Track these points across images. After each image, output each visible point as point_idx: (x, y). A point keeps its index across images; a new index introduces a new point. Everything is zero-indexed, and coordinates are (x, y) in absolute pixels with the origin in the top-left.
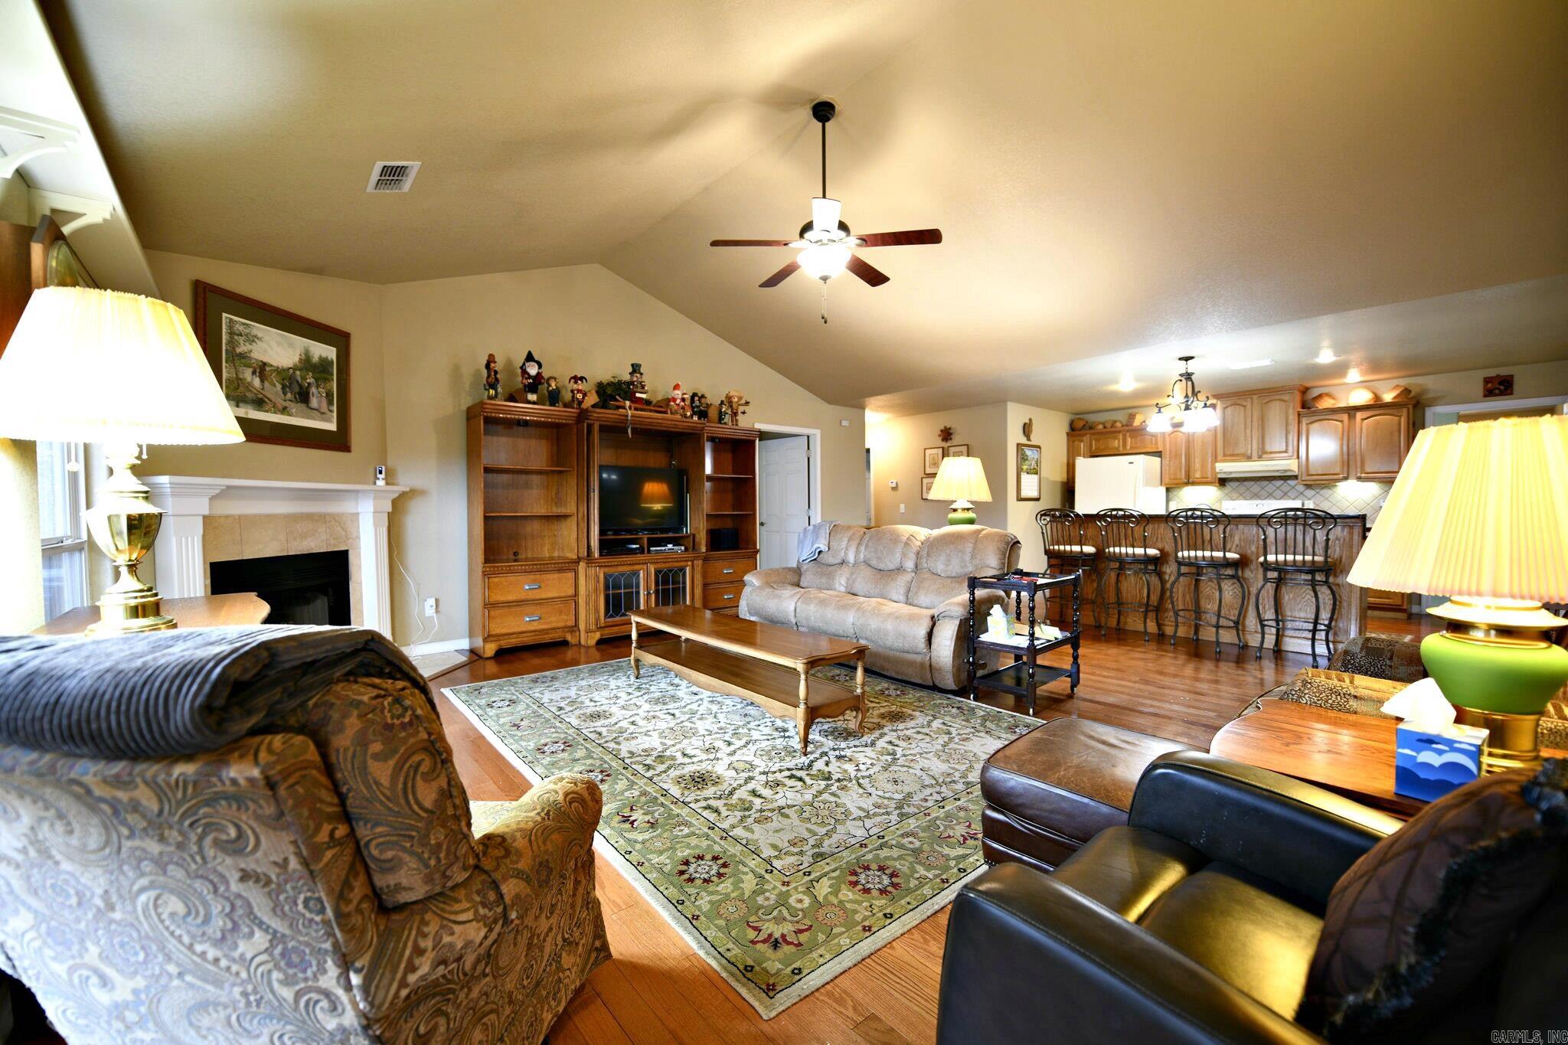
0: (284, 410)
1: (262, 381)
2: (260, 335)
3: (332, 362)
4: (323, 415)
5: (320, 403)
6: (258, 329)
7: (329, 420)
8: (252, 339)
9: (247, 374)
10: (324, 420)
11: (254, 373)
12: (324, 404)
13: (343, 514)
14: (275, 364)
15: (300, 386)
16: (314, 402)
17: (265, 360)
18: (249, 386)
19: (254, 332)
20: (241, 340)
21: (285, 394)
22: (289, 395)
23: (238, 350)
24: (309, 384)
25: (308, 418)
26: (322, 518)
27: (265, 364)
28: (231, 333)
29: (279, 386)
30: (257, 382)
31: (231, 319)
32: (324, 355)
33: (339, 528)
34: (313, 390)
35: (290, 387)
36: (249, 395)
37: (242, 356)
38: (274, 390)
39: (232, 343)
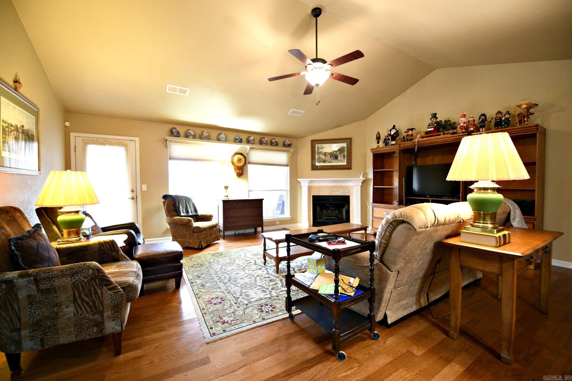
0: (331, 162)
1: (325, 157)
2: (324, 146)
3: (345, 147)
4: (341, 161)
5: (341, 158)
6: (324, 145)
7: (344, 162)
8: (322, 148)
9: (321, 156)
10: (342, 162)
11: (323, 155)
12: (342, 158)
13: (348, 186)
14: (328, 152)
15: (335, 155)
16: (339, 158)
17: (326, 152)
18: (322, 158)
19: (323, 146)
20: (320, 149)
21: (331, 158)
22: (332, 158)
23: (319, 151)
24: (338, 154)
25: (338, 163)
26: (342, 187)
27: (326, 153)
28: (318, 148)
29: (329, 157)
30: (324, 157)
31: (318, 146)
32: (342, 146)
33: (347, 190)
34: (339, 155)
35: (332, 156)
36: (322, 160)
37: (320, 152)
38: (328, 158)
39: (318, 150)
